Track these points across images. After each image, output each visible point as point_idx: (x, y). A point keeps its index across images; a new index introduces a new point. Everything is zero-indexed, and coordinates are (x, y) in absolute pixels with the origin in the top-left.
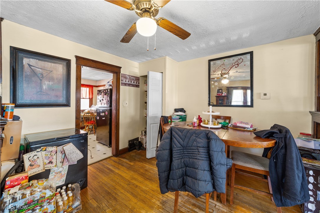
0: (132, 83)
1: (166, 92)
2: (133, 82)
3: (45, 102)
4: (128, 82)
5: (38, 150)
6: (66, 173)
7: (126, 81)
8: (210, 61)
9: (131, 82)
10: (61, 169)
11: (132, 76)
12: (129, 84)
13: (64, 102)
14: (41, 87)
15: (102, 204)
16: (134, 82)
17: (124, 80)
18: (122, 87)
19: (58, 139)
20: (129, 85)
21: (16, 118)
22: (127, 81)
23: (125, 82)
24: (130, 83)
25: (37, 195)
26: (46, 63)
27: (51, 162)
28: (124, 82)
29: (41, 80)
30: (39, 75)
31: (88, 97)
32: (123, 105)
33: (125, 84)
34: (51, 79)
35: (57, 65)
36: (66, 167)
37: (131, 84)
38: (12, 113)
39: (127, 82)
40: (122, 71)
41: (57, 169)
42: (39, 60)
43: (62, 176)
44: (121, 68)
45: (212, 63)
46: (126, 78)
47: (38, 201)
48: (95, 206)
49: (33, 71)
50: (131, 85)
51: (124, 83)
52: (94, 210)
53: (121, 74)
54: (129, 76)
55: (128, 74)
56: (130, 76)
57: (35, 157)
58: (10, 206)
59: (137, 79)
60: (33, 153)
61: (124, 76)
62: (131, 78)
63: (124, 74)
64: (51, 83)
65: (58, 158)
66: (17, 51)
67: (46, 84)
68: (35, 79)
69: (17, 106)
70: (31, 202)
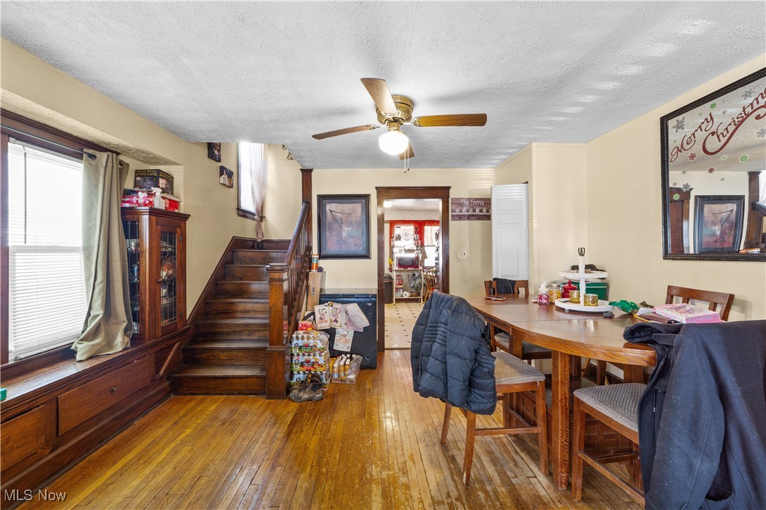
0: (477, 213)
1: (534, 227)
2: (477, 210)
3: (343, 253)
4: (468, 211)
5: (326, 304)
6: (352, 339)
7: (461, 211)
8: (665, 120)
9: (474, 211)
10: (345, 333)
11: (476, 199)
12: (469, 215)
13: (364, 253)
14: (340, 234)
15: (375, 389)
16: (481, 211)
17: (458, 210)
18: (453, 225)
19: (344, 296)
20: (470, 217)
21: (320, 270)
22: (464, 210)
23: (461, 214)
24: (471, 213)
25: (311, 342)
26: (345, 205)
27: (336, 321)
28: (457, 213)
29: (341, 226)
30: (339, 221)
32: (457, 257)
33: (460, 218)
34: (350, 224)
35: (355, 205)
36: (352, 333)
37: (473, 215)
38: (317, 264)
39: (464, 212)
40: (453, 194)
41: (341, 330)
42: (339, 203)
43: (347, 341)
44: (450, 188)
46: (461, 205)
47: (312, 347)
48: (368, 387)
49: (334, 217)
50: (473, 218)
51: (458, 216)
52: (364, 390)
53: (450, 199)
54: (470, 199)
55: (467, 196)
56: (472, 199)
57: (324, 311)
58: (295, 342)
59: (487, 202)
60: (322, 306)
61: (458, 202)
62: (473, 202)
63: (457, 199)
64: (350, 229)
65: (342, 318)
66: (322, 198)
67: (346, 231)
68: (335, 226)
69: (321, 257)
70: (307, 346)
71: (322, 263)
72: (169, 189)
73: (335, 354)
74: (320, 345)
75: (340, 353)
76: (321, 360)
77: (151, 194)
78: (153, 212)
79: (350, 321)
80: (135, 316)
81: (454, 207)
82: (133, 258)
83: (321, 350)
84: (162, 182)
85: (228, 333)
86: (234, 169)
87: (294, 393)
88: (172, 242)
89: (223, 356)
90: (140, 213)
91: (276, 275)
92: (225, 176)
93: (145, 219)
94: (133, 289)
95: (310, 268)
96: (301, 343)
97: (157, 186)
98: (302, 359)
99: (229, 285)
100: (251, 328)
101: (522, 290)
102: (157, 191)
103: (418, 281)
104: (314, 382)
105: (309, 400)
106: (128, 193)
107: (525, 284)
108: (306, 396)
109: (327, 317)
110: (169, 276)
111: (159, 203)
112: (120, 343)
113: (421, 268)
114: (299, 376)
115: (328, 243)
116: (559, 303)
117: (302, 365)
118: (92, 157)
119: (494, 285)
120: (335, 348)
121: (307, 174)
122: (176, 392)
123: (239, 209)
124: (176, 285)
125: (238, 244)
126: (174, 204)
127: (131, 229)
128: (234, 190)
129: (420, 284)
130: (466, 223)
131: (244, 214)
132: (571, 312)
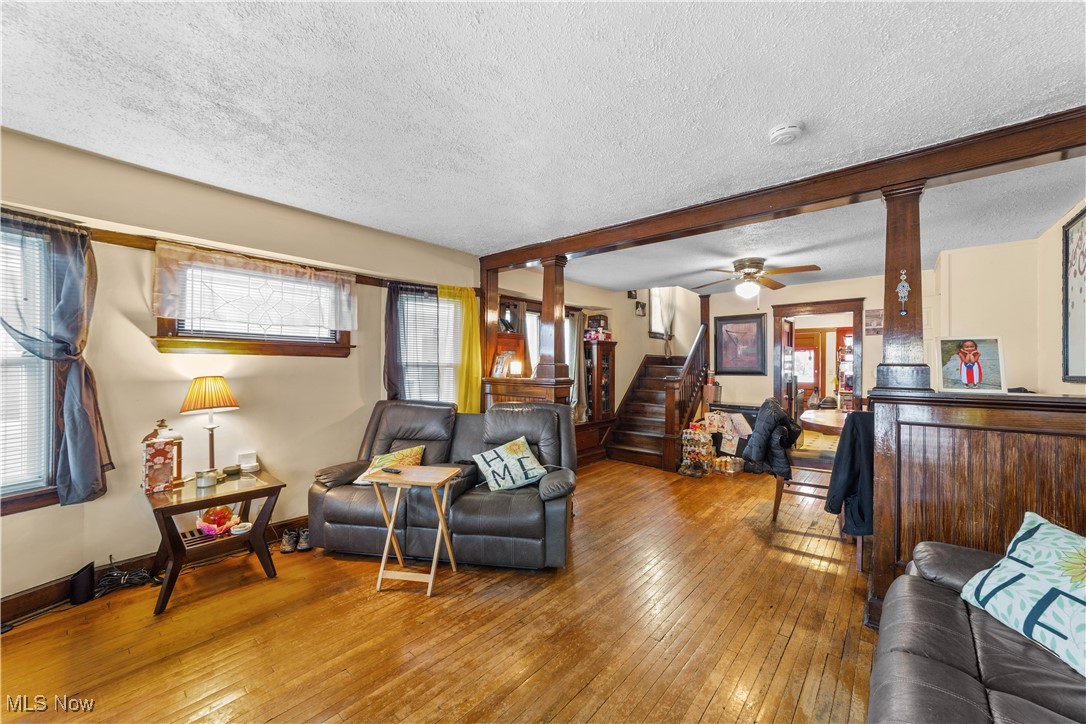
3: (739, 370)
5: (715, 412)
6: (737, 444)
7: (879, 324)
10: (731, 438)
13: (760, 370)
14: (736, 352)
17: (875, 323)
19: (732, 407)
21: (716, 384)
23: (878, 327)
25: (697, 437)
26: (740, 324)
27: (723, 427)
28: (871, 327)
29: (736, 345)
30: (735, 340)
33: (875, 333)
34: (745, 343)
35: (749, 324)
36: (737, 439)
38: (713, 379)
40: (868, 306)
41: (727, 436)
42: (734, 323)
43: (732, 446)
44: (862, 299)
47: (697, 440)
49: (730, 336)
51: (874, 330)
53: (864, 312)
57: (713, 418)
58: (684, 435)
60: (712, 414)
61: (876, 314)
63: (873, 311)
64: (745, 347)
65: (728, 426)
66: (718, 319)
67: (741, 349)
68: (731, 345)
69: (718, 373)
70: (693, 440)
71: (718, 378)
72: (605, 327)
73: (720, 454)
74: (703, 440)
75: (726, 455)
76: (704, 452)
77: (597, 332)
78: (599, 343)
79: (735, 429)
80: (590, 406)
81: (869, 320)
82: (589, 370)
83: (704, 444)
84: (602, 322)
85: (640, 427)
86: (646, 302)
87: (682, 469)
88: (607, 361)
89: (637, 440)
90: (591, 344)
91: (670, 385)
92: (640, 309)
93: (595, 348)
94: (589, 388)
95: (706, 383)
96: (689, 437)
97: (600, 326)
98: (689, 449)
99: (641, 393)
100: (656, 425)
102: (600, 329)
104: (697, 466)
105: (691, 476)
106: (586, 332)
108: (689, 472)
109: (715, 423)
110: (606, 383)
111: (602, 337)
112: (584, 419)
114: (687, 461)
115: (724, 359)
117: (689, 453)
118: (573, 315)
120: (722, 450)
121: (705, 300)
122: (610, 458)
123: (650, 332)
124: (609, 388)
125: (650, 361)
126: (608, 336)
127: (588, 355)
128: (646, 318)
131: (653, 335)
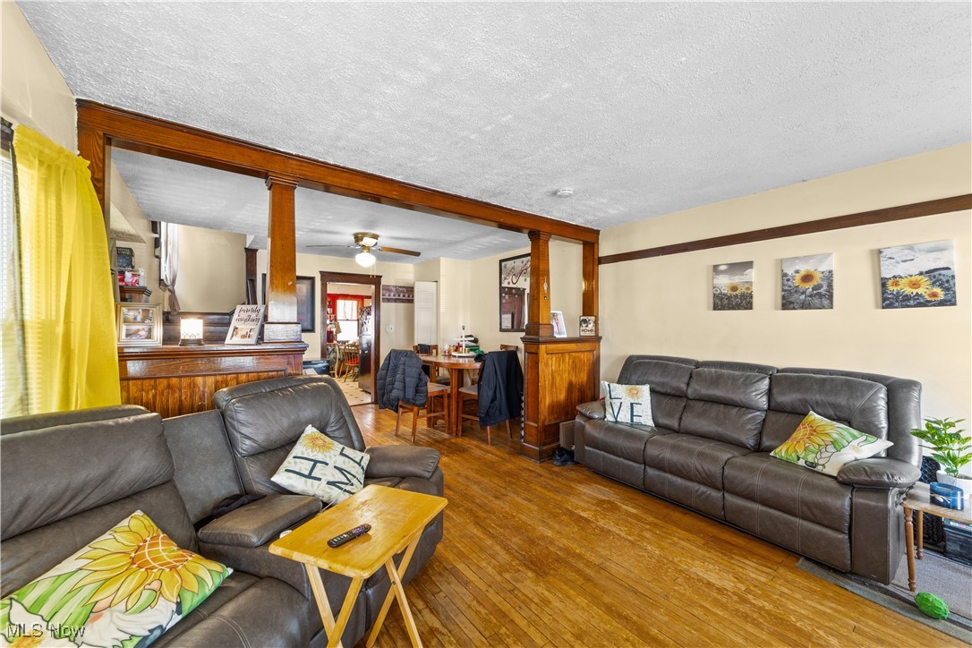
0: (401, 297)
2: (402, 295)
4: (394, 295)
7: (389, 295)
8: (501, 261)
9: (399, 296)
11: (400, 287)
12: (395, 299)
16: (404, 296)
17: (387, 295)
18: (383, 305)
20: (396, 301)
22: (392, 295)
23: (389, 297)
24: (397, 297)
28: (387, 296)
31: (355, 317)
32: (386, 332)
33: (389, 300)
37: (398, 299)
39: (392, 297)
40: (384, 282)
44: (381, 277)
45: (503, 264)
46: (390, 291)
50: (398, 301)
51: (387, 299)
53: (381, 286)
54: (396, 287)
55: (394, 284)
56: (398, 286)
59: (410, 290)
61: (387, 288)
62: (399, 289)
63: (386, 286)
81: (384, 292)
101: (434, 351)
103: (332, 356)
107: (436, 347)
113: (335, 342)
116: (454, 354)
119: (419, 348)
121: (252, 253)
123: (160, 280)
129: (335, 359)
130: (393, 305)
132: (459, 357)
